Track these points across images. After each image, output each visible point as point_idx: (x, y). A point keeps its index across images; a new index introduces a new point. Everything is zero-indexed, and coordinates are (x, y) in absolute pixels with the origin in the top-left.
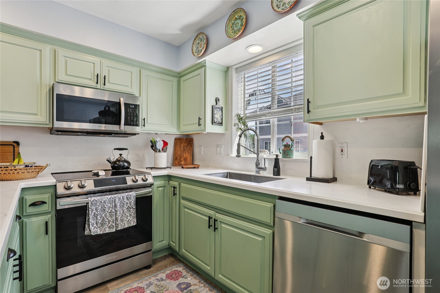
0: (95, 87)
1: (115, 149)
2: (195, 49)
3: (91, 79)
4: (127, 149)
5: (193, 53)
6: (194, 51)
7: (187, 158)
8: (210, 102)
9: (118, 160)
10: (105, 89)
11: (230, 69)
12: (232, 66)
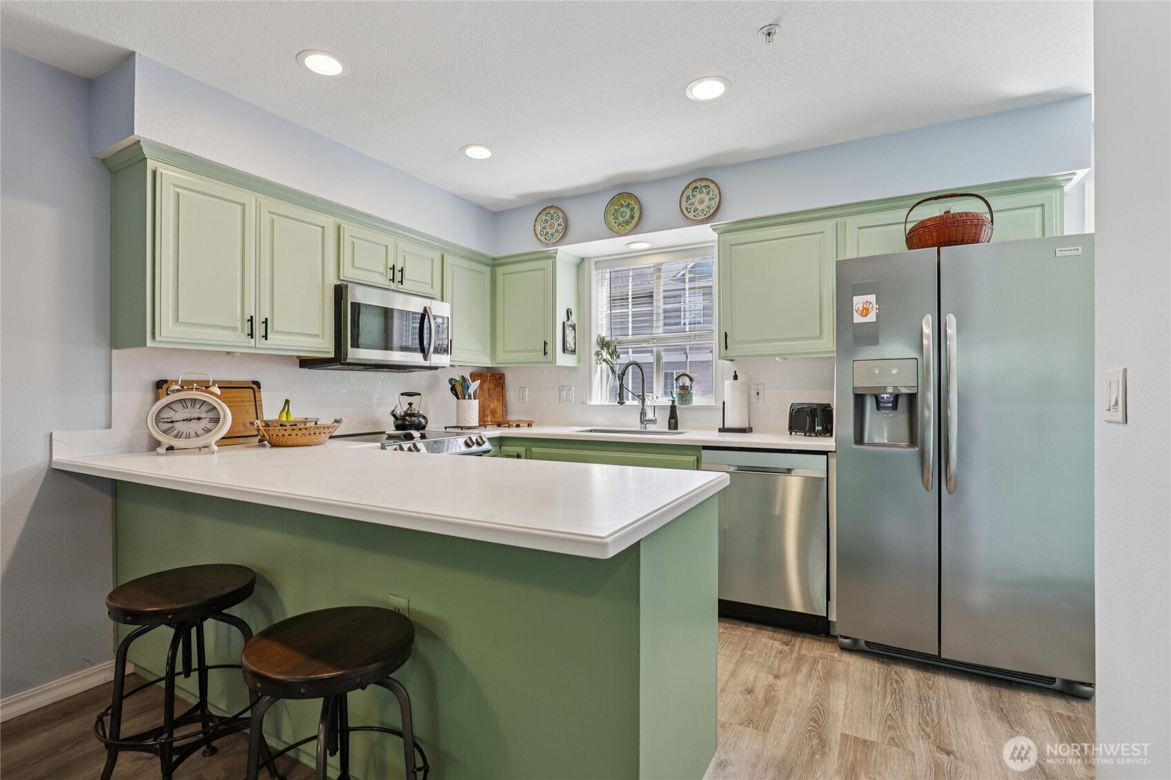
0: (387, 287)
1: (402, 394)
2: (539, 228)
3: (382, 274)
4: (420, 394)
5: (536, 235)
6: (538, 232)
7: (495, 409)
8: (561, 317)
9: (406, 414)
10: (400, 290)
11: (586, 262)
12: (589, 258)
